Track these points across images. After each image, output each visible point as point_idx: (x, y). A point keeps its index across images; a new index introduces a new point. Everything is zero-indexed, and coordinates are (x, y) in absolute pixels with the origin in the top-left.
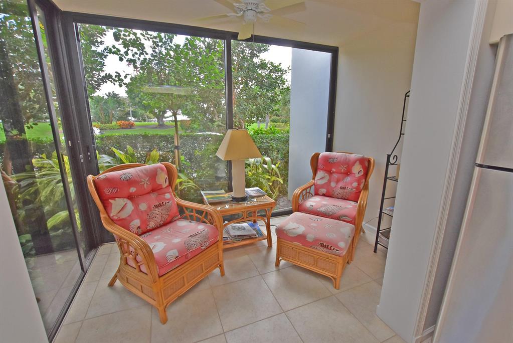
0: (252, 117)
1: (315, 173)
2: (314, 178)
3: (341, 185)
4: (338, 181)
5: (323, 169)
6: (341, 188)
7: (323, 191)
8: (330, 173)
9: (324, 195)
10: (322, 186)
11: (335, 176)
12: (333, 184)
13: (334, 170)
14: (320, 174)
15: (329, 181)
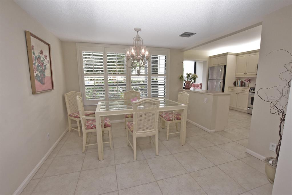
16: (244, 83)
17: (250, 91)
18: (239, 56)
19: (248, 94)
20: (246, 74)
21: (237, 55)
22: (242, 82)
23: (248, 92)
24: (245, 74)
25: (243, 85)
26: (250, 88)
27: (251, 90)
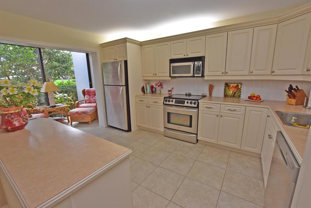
0: (55, 77)
1: (84, 96)
2: (84, 98)
3: (94, 98)
4: (92, 98)
5: (87, 94)
6: (94, 100)
7: (88, 101)
8: (90, 95)
9: (88, 103)
10: (87, 100)
11: (92, 96)
12: (91, 99)
13: (91, 94)
14: (86, 96)
15: (90, 98)
16: (155, 88)
17: (165, 103)
18: (143, 47)
19: (162, 107)
20: (156, 75)
21: (141, 44)
22: (152, 87)
23: (163, 105)
24: (154, 75)
25: (153, 91)
26: (165, 98)
27: (166, 101)
